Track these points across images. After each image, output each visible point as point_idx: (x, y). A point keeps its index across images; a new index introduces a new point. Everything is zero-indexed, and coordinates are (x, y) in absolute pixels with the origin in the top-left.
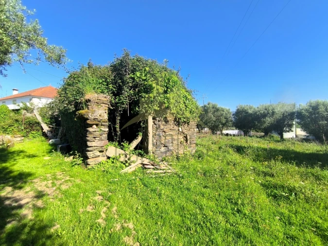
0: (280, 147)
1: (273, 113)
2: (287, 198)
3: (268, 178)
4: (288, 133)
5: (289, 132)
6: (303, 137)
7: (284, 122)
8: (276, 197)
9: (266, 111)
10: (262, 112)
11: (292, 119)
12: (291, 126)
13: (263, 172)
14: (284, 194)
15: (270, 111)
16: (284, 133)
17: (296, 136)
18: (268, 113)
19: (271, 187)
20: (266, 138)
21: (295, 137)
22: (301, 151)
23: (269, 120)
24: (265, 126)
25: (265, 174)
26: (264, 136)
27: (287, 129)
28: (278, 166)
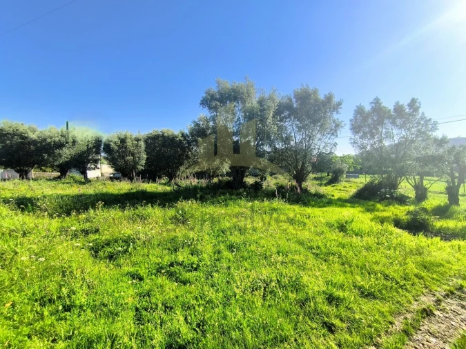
0: (89, 190)
1: (74, 142)
2: (126, 251)
3: (92, 237)
4: (93, 171)
5: (94, 169)
6: (110, 176)
7: (89, 156)
8: (112, 257)
9: (63, 139)
10: (57, 139)
11: (98, 152)
12: (96, 161)
13: (83, 231)
14: (120, 249)
15: (70, 140)
16: (88, 172)
17: (102, 175)
18: (67, 143)
19: (103, 247)
20: (63, 180)
21: (100, 176)
22: (116, 192)
23: (66, 153)
24: (61, 161)
25: (86, 232)
26: (59, 178)
27: (93, 166)
28: (101, 216)
